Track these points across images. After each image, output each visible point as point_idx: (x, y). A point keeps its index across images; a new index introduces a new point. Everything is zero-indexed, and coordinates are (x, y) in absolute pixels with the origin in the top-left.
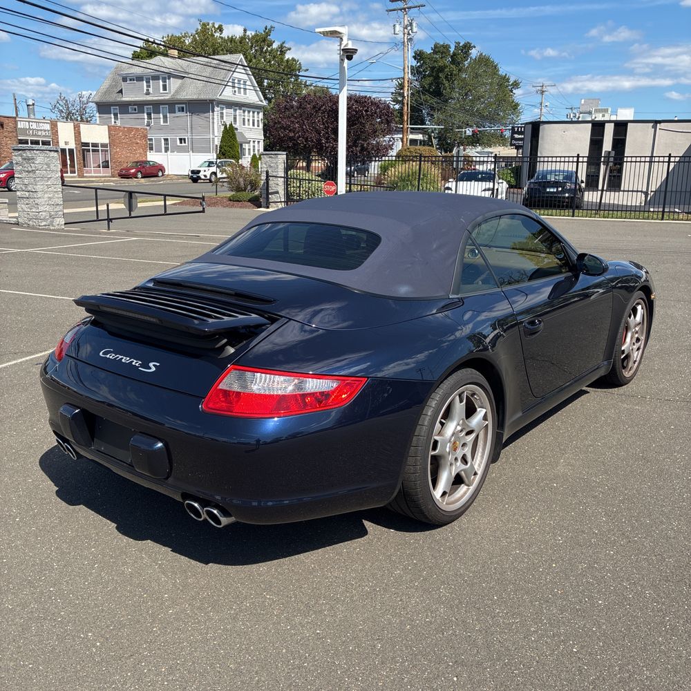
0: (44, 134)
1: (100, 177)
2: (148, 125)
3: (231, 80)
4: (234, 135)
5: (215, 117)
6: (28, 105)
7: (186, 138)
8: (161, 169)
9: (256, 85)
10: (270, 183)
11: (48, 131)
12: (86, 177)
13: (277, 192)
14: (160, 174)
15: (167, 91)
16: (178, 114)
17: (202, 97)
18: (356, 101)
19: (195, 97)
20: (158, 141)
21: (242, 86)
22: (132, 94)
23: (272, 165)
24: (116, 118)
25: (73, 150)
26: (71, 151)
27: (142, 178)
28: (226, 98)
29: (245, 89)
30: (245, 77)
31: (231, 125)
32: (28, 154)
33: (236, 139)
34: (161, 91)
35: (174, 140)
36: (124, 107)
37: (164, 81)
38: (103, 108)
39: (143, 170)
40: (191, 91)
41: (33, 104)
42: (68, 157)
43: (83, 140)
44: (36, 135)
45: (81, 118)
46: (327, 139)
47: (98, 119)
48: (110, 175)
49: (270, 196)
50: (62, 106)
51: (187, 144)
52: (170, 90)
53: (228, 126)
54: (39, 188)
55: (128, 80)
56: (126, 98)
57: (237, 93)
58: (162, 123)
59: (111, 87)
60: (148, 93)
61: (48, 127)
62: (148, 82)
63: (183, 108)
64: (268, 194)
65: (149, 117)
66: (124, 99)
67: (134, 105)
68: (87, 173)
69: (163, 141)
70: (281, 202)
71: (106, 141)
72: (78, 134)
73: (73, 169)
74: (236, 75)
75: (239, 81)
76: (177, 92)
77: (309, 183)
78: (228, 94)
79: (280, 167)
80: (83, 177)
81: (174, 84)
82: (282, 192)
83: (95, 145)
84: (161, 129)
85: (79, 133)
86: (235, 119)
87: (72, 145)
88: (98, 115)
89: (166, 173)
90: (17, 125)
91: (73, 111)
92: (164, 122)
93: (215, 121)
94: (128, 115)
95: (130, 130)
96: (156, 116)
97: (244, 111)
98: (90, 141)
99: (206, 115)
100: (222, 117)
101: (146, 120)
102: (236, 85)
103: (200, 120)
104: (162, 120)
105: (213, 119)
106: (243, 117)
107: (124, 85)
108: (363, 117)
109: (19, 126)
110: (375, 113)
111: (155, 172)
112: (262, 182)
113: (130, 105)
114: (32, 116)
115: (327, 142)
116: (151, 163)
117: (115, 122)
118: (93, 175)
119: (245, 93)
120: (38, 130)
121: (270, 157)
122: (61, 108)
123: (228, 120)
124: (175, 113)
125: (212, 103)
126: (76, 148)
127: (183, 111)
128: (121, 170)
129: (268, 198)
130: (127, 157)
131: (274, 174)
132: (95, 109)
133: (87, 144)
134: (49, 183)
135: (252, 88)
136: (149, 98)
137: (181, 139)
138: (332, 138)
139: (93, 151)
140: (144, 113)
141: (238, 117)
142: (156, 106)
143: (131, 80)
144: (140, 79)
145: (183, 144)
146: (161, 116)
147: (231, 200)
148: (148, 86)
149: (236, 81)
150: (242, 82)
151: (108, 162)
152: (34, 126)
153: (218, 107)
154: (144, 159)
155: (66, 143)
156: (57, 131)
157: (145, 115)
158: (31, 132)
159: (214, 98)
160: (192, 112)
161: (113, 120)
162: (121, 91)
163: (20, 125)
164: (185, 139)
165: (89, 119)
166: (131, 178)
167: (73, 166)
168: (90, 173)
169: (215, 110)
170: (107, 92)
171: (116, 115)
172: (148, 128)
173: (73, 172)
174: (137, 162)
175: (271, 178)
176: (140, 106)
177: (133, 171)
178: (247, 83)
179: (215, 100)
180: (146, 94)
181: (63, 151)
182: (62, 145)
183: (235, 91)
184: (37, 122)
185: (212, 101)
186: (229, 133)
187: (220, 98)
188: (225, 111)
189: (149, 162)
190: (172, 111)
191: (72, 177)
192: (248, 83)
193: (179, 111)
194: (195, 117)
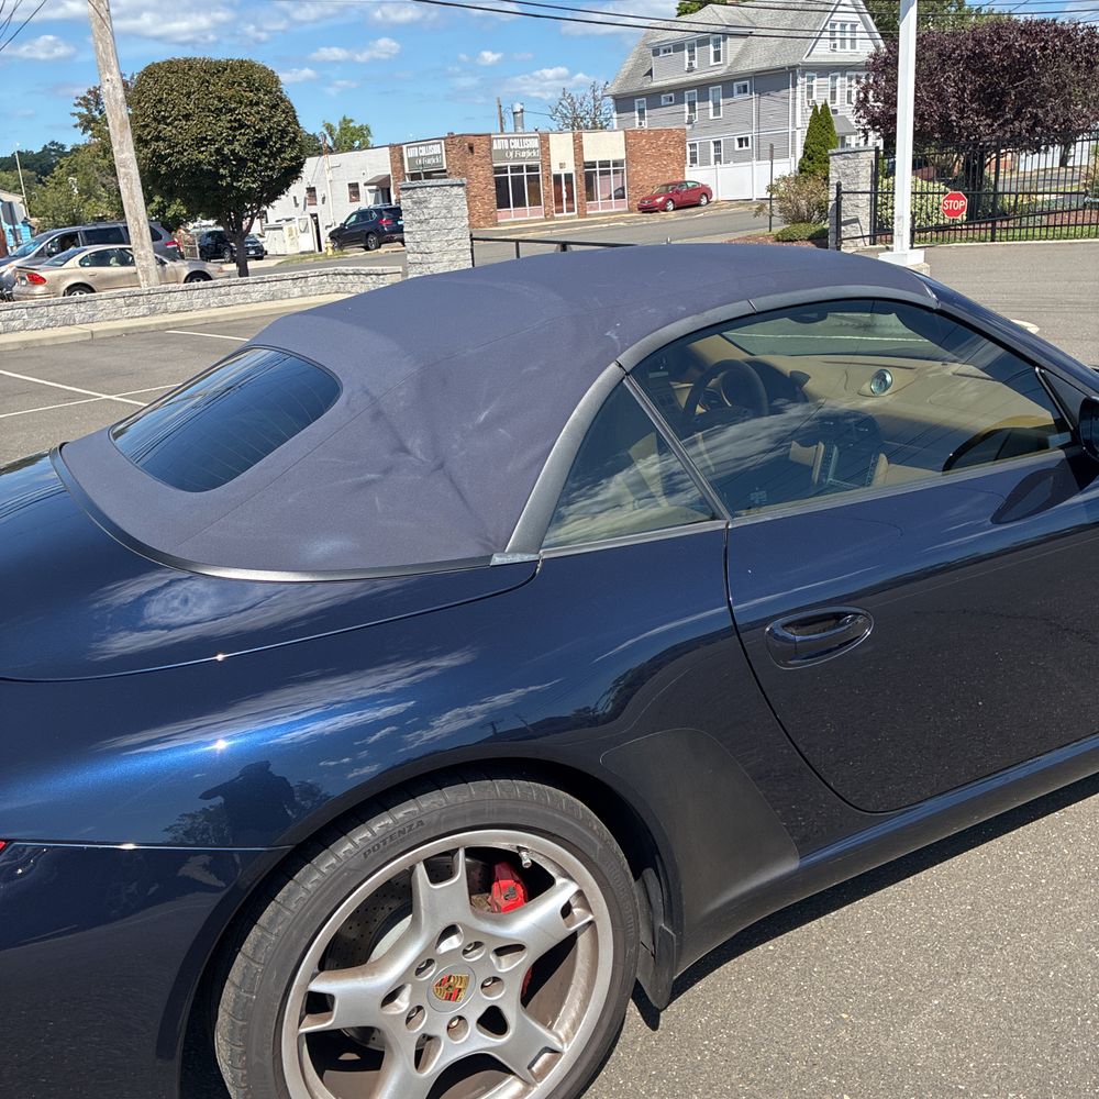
0: (530, 154)
1: (612, 214)
2: (690, 123)
3: (828, 27)
4: (830, 121)
5: (799, 95)
6: (514, 113)
7: (749, 136)
8: (705, 192)
9: (875, 29)
10: (844, 204)
11: (536, 149)
12: (590, 216)
13: (856, 221)
14: (704, 201)
15: (721, 62)
16: (738, 97)
17: (778, 63)
18: (1023, 32)
19: (765, 65)
20: (705, 146)
21: (848, 35)
22: (668, 74)
23: (848, 172)
24: (642, 117)
25: (571, 175)
26: (569, 177)
27: (674, 209)
28: (819, 60)
29: (853, 40)
30: (856, 17)
31: (825, 106)
32: (419, 194)
33: (832, 128)
34: (712, 63)
35: (730, 143)
36: (654, 98)
37: (717, 45)
38: (624, 103)
39: (676, 198)
40: (760, 56)
41: (522, 111)
42: (564, 188)
43: (586, 159)
44: (519, 158)
45: (594, 123)
46: (962, 111)
47: (615, 121)
48: (626, 209)
49: (843, 228)
50: (566, 108)
51: (750, 147)
52: (725, 58)
53: (819, 108)
54: (434, 246)
55: (661, 51)
56: (658, 82)
57: (838, 49)
58: (711, 117)
59: (636, 66)
60: (691, 70)
61: (535, 143)
62: (691, 51)
63: (745, 86)
64: (839, 224)
65: (692, 109)
66: (654, 85)
67: (670, 92)
68: (591, 208)
69: (712, 145)
70: (863, 237)
71: (621, 155)
72: (578, 148)
73: (570, 205)
74: (836, 16)
75: (843, 26)
76: (737, 61)
77: (922, 198)
78: (822, 52)
79: (863, 173)
80: (586, 216)
81: (732, 47)
82: (865, 220)
83: (605, 164)
84: (708, 126)
85: (581, 148)
86: (833, 94)
87: (570, 168)
88: (615, 115)
89: (714, 199)
90: (491, 145)
91: (582, 114)
92: (714, 115)
93: (798, 101)
94: (659, 110)
95: (658, 133)
96: (704, 105)
97: (850, 79)
98: (597, 158)
99: (783, 92)
100: (810, 94)
101: (687, 114)
102: (838, 35)
103: (772, 103)
104: (711, 111)
105: (795, 99)
106: (847, 89)
107: (655, 62)
108: (1037, 61)
109: (495, 147)
110: (1062, 50)
111: (694, 199)
112: (830, 204)
113: (663, 93)
114: (520, 129)
115: (962, 118)
116: (690, 185)
117: (640, 124)
118: (600, 211)
119: (853, 47)
120: (521, 150)
121: (846, 158)
122: (565, 112)
123: (819, 98)
124: (732, 96)
125: (794, 72)
126: (576, 171)
127: (745, 91)
128: (642, 201)
129: (838, 232)
130: (652, 179)
131: (852, 188)
132: (612, 107)
133: (593, 165)
134: (450, 237)
135: (867, 36)
136: (692, 77)
137: (740, 140)
138: (972, 109)
139: (602, 173)
140: (683, 103)
141: (838, 90)
142: (703, 89)
143: (665, 51)
144: (678, 47)
145: (744, 148)
146: (711, 104)
147: (778, 240)
148: (692, 58)
149: (838, 28)
150: (848, 28)
151: (623, 189)
152: (516, 144)
153: (803, 77)
154: (680, 179)
155: (562, 166)
156: (548, 148)
157: (686, 105)
158: (511, 154)
159: (798, 62)
160: (761, 92)
161: (637, 120)
162: (650, 73)
163: (497, 146)
164: (747, 139)
165: (605, 123)
166: (657, 211)
167: (570, 198)
168: (597, 208)
169: (799, 82)
170: (631, 76)
171: (641, 112)
172: (688, 127)
173: (571, 210)
174: (667, 185)
175: (845, 196)
176: (677, 93)
177: (659, 200)
178: (858, 29)
179: (799, 66)
180: (688, 72)
181: (557, 178)
182: (555, 170)
183: (835, 46)
184: (520, 138)
185: (792, 69)
186: (822, 121)
187: (810, 60)
188: (815, 82)
189: (686, 182)
190: (728, 94)
191: (571, 217)
192: (860, 27)
193: (739, 92)
194: (764, 99)
